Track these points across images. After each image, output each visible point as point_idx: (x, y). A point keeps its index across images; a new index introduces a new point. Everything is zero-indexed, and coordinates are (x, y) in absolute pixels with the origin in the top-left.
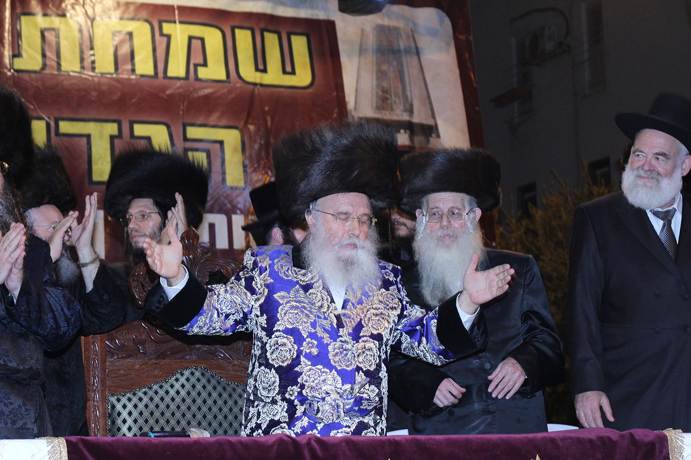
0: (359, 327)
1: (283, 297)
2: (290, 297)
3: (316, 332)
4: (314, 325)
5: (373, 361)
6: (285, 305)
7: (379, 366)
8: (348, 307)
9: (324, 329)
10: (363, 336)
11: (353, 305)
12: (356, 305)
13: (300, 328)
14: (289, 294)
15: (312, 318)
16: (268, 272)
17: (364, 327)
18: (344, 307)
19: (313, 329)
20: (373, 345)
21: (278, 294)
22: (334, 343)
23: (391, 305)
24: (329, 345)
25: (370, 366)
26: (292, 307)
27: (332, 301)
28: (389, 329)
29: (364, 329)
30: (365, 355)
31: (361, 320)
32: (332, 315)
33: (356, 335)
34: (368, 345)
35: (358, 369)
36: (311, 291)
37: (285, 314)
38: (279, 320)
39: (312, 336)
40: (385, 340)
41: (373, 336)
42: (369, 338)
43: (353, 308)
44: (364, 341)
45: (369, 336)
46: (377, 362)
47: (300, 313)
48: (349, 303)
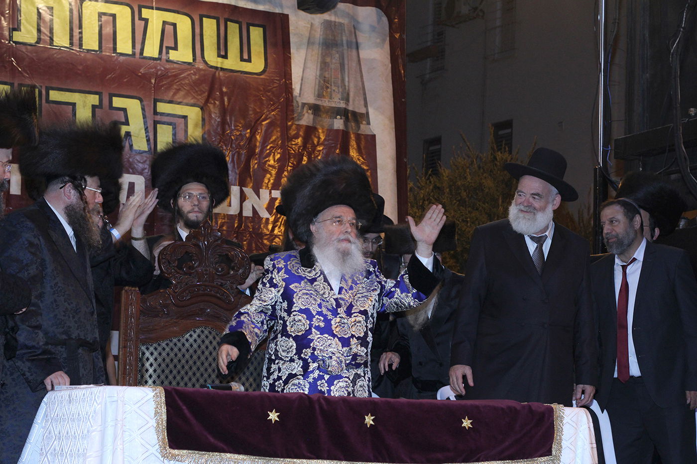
0: (351, 306)
1: (296, 287)
2: (301, 287)
3: (322, 311)
4: (320, 306)
5: (362, 330)
6: (298, 293)
7: (366, 334)
8: (343, 293)
9: (327, 308)
10: (354, 313)
11: (346, 290)
12: (348, 291)
13: (311, 308)
14: (300, 284)
15: (319, 301)
16: (283, 270)
17: (354, 306)
18: (340, 293)
19: (319, 309)
20: (361, 318)
21: (293, 285)
22: (335, 319)
23: (372, 289)
24: (332, 320)
25: (360, 334)
26: (304, 294)
27: (332, 289)
28: (372, 306)
29: (354, 308)
30: (356, 326)
31: (352, 301)
32: (332, 299)
33: (349, 313)
34: (358, 319)
35: (353, 336)
36: (316, 283)
37: (299, 299)
38: (295, 303)
39: (320, 313)
40: (370, 314)
41: (361, 312)
42: (358, 314)
43: (346, 293)
44: (355, 316)
45: (358, 312)
46: (365, 330)
47: (309, 298)
48: (343, 290)
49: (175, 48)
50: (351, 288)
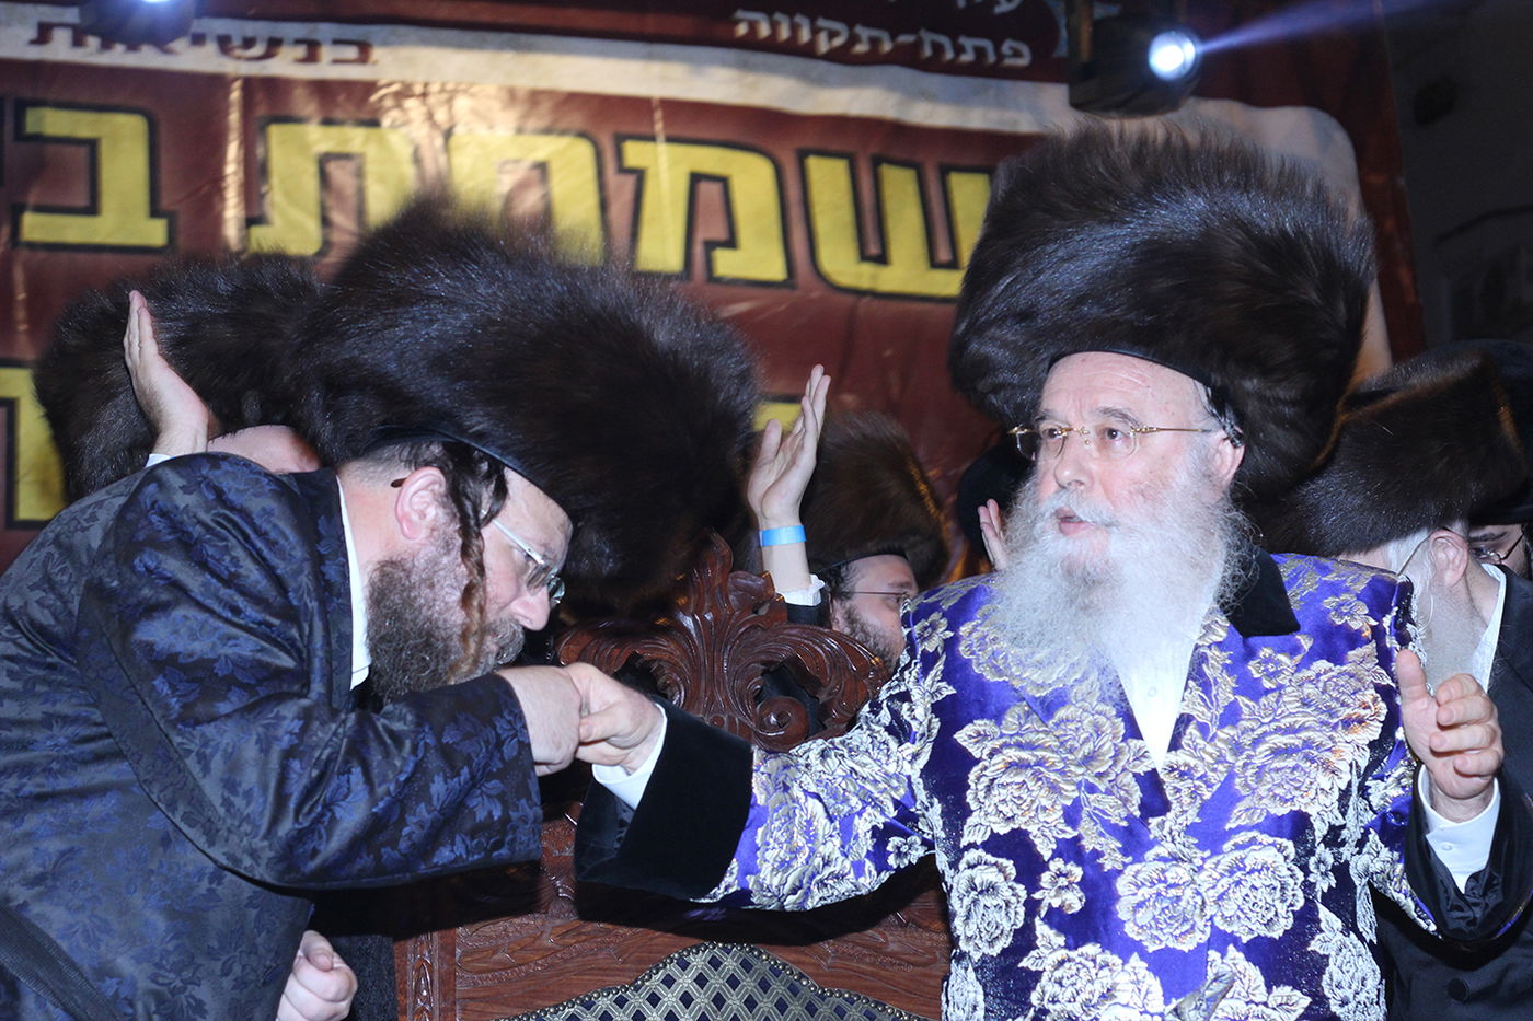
0: (1226, 797)
1: (981, 737)
2: (1002, 736)
3: (1078, 839)
4: (1072, 816)
5: (1282, 908)
6: (986, 763)
7: (1306, 920)
8: (1185, 741)
9: (1105, 824)
10: (1239, 829)
11: (1203, 729)
12: (1213, 730)
13: (1033, 829)
14: (999, 724)
15: (1071, 792)
16: (940, 666)
17: (1241, 798)
18: (1175, 745)
19: (1069, 829)
20: (1274, 855)
21: (969, 729)
22: (1138, 866)
23: (1344, 713)
24: (1120, 872)
25: (1268, 924)
26: (1011, 766)
27: (1133, 731)
28: (1336, 795)
29: (1241, 806)
30: (1245, 891)
31: (1231, 776)
32: (1129, 779)
33: (1209, 834)
34: (1254, 857)
35: (1221, 940)
36: (1061, 713)
37: (989, 789)
38: (970, 812)
39: (1071, 850)
40: (1320, 830)
41: (1275, 826)
42: (1254, 833)
43: (1201, 743)
44: (1238, 847)
45: (1256, 827)
46: (1300, 903)
47: (1030, 784)
48: (1192, 730)
49: (731, 243)
50: (1231, 716)
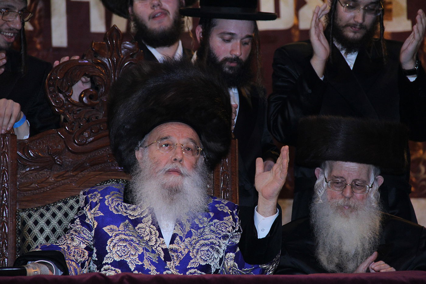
0: (187, 259)
1: (112, 230)
2: (119, 230)
3: (143, 265)
4: (141, 257)
6: (113, 238)
8: (175, 242)
9: (152, 262)
10: (191, 268)
11: (181, 238)
12: (184, 238)
13: (128, 260)
14: (118, 227)
15: (141, 251)
16: (98, 206)
17: (192, 259)
18: (172, 242)
19: (140, 262)
21: (108, 227)
23: (223, 234)
26: (121, 240)
27: (161, 236)
28: (219, 260)
29: (191, 261)
31: (189, 252)
32: (159, 249)
36: (140, 225)
37: (114, 246)
38: (107, 253)
39: (140, 268)
40: (213, 271)
41: (201, 268)
42: (196, 270)
43: (180, 242)
44: (191, 273)
45: (196, 268)
47: (128, 246)
48: (178, 238)
50: (189, 235)
